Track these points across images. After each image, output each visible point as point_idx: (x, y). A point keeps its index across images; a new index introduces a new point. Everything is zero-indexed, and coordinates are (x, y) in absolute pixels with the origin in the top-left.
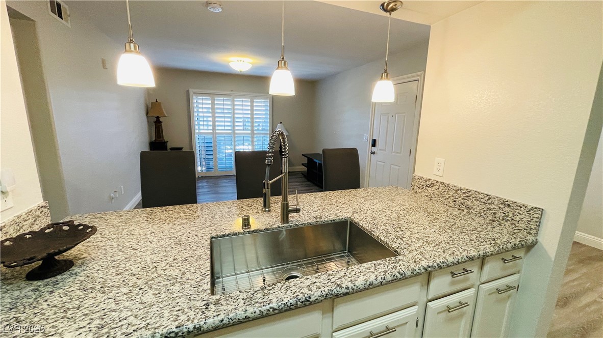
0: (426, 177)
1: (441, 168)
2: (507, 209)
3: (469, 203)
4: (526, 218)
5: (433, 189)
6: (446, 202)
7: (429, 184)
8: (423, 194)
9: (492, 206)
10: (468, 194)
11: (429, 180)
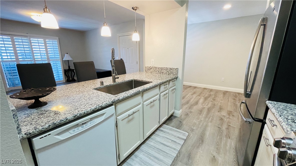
0: (149, 66)
1: (154, 62)
2: (171, 70)
3: (162, 71)
4: (175, 71)
5: (152, 69)
6: (156, 72)
7: (150, 68)
8: (149, 72)
9: (168, 70)
10: (162, 69)
11: (150, 67)
